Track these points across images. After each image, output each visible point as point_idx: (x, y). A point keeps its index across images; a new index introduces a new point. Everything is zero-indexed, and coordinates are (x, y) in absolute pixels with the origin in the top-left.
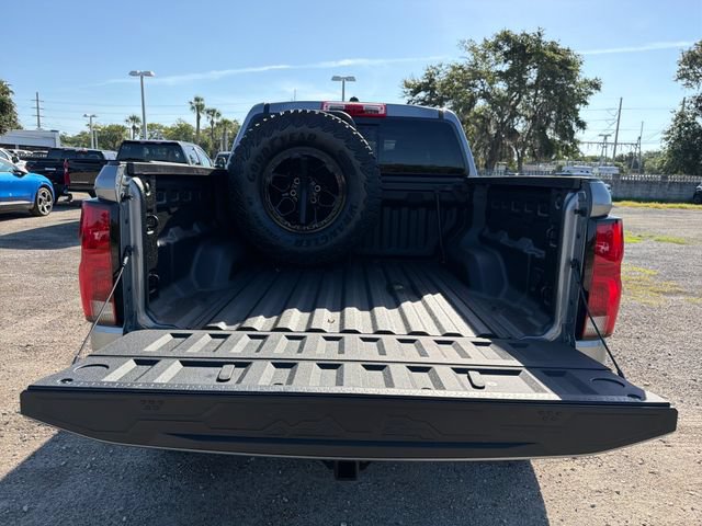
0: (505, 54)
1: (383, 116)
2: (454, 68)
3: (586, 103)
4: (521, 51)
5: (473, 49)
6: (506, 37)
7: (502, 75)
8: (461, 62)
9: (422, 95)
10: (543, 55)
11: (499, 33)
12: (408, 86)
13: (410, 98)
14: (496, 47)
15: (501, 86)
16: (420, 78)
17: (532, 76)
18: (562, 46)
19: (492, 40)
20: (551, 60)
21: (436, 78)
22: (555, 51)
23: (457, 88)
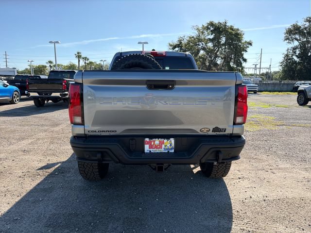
0: (211, 31)
1: (165, 56)
2: (190, 38)
3: (246, 51)
4: (218, 30)
5: (198, 29)
6: (212, 24)
7: (211, 40)
8: (193, 35)
9: (177, 49)
10: (227, 31)
11: (209, 22)
12: (171, 46)
13: (172, 50)
14: (208, 28)
15: (210, 45)
16: (176, 42)
17: (223, 40)
18: (235, 27)
19: (206, 25)
20: (231, 33)
21: (182, 42)
22: (232, 29)
23: (192, 46)
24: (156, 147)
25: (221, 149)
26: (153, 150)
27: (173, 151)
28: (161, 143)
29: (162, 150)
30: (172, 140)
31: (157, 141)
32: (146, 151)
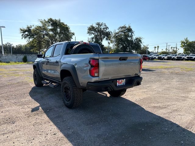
0: (51, 24)
2: (38, 27)
3: (72, 38)
5: (42, 22)
6: (51, 20)
7: (52, 30)
9: (27, 33)
10: (62, 26)
11: (49, 19)
12: (21, 30)
13: (23, 34)
14: (48, 22)
15: (51, 33)
16: (25, 28)
17: (59, 30)
19: (47, 20)
21: (31, 29)
22: (64, 25)
23: (38, 32)
24: (120, 83)
25: (139, 81)
26: (119, 85)
27: (125, 84)
28: (122, 81)
29: (122, 84)
30: (125, 80)
31: (120, 81)
32: (117, 85)
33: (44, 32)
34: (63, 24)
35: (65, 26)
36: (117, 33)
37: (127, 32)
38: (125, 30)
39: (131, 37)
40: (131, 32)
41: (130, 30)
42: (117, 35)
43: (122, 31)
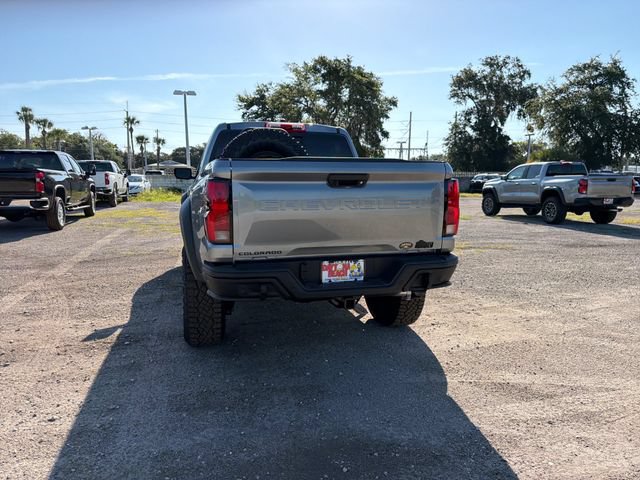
0: (323, 76)
1: (304, 131)
2: (282, 87)
3: (387, 117)
4: (335, 73)
5: (296, 70)
6: (322, 61)
7: (323, 94)
8: (288, 82)
9: (255, 108)
10: (353, 78)
11: (317, 58)
12: (242, 100)
13: (245, 111)
14: (315, 70)
15: (321, 103)
16: (252, 93)
17: (345, 94)
18: (367, 70)
19: (311, 64)
20: (359, 82)
21: (266, 94)
22: (361, 74)
23: (286, 104)
24: (339, 274)
25: (430, 271)
26: (334, 279)
27: (362, 278)
28: (346, 267)
29: (347, 278)
30: (361, 262)
31: (340, 265)
32: (324, 281)
33: (301, 103)
34: (360, 71)
35: (364, 80)
36: (560, 91)
37: (601, 84)
38: (597, 77)
39: (622, 100)
40: (622, 82)
41: (615, 75)
42: (558, 98)
43: (580, 83)
